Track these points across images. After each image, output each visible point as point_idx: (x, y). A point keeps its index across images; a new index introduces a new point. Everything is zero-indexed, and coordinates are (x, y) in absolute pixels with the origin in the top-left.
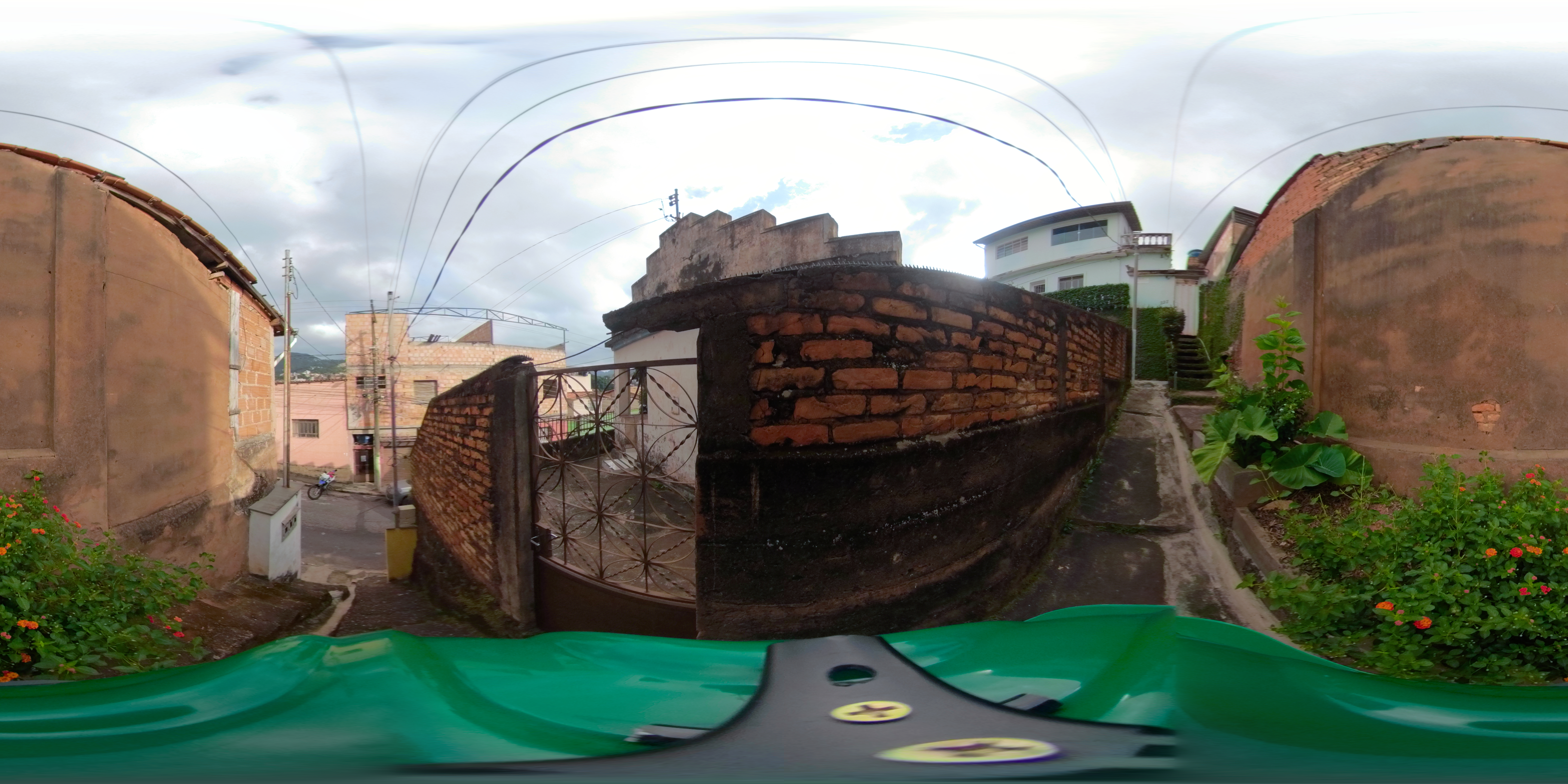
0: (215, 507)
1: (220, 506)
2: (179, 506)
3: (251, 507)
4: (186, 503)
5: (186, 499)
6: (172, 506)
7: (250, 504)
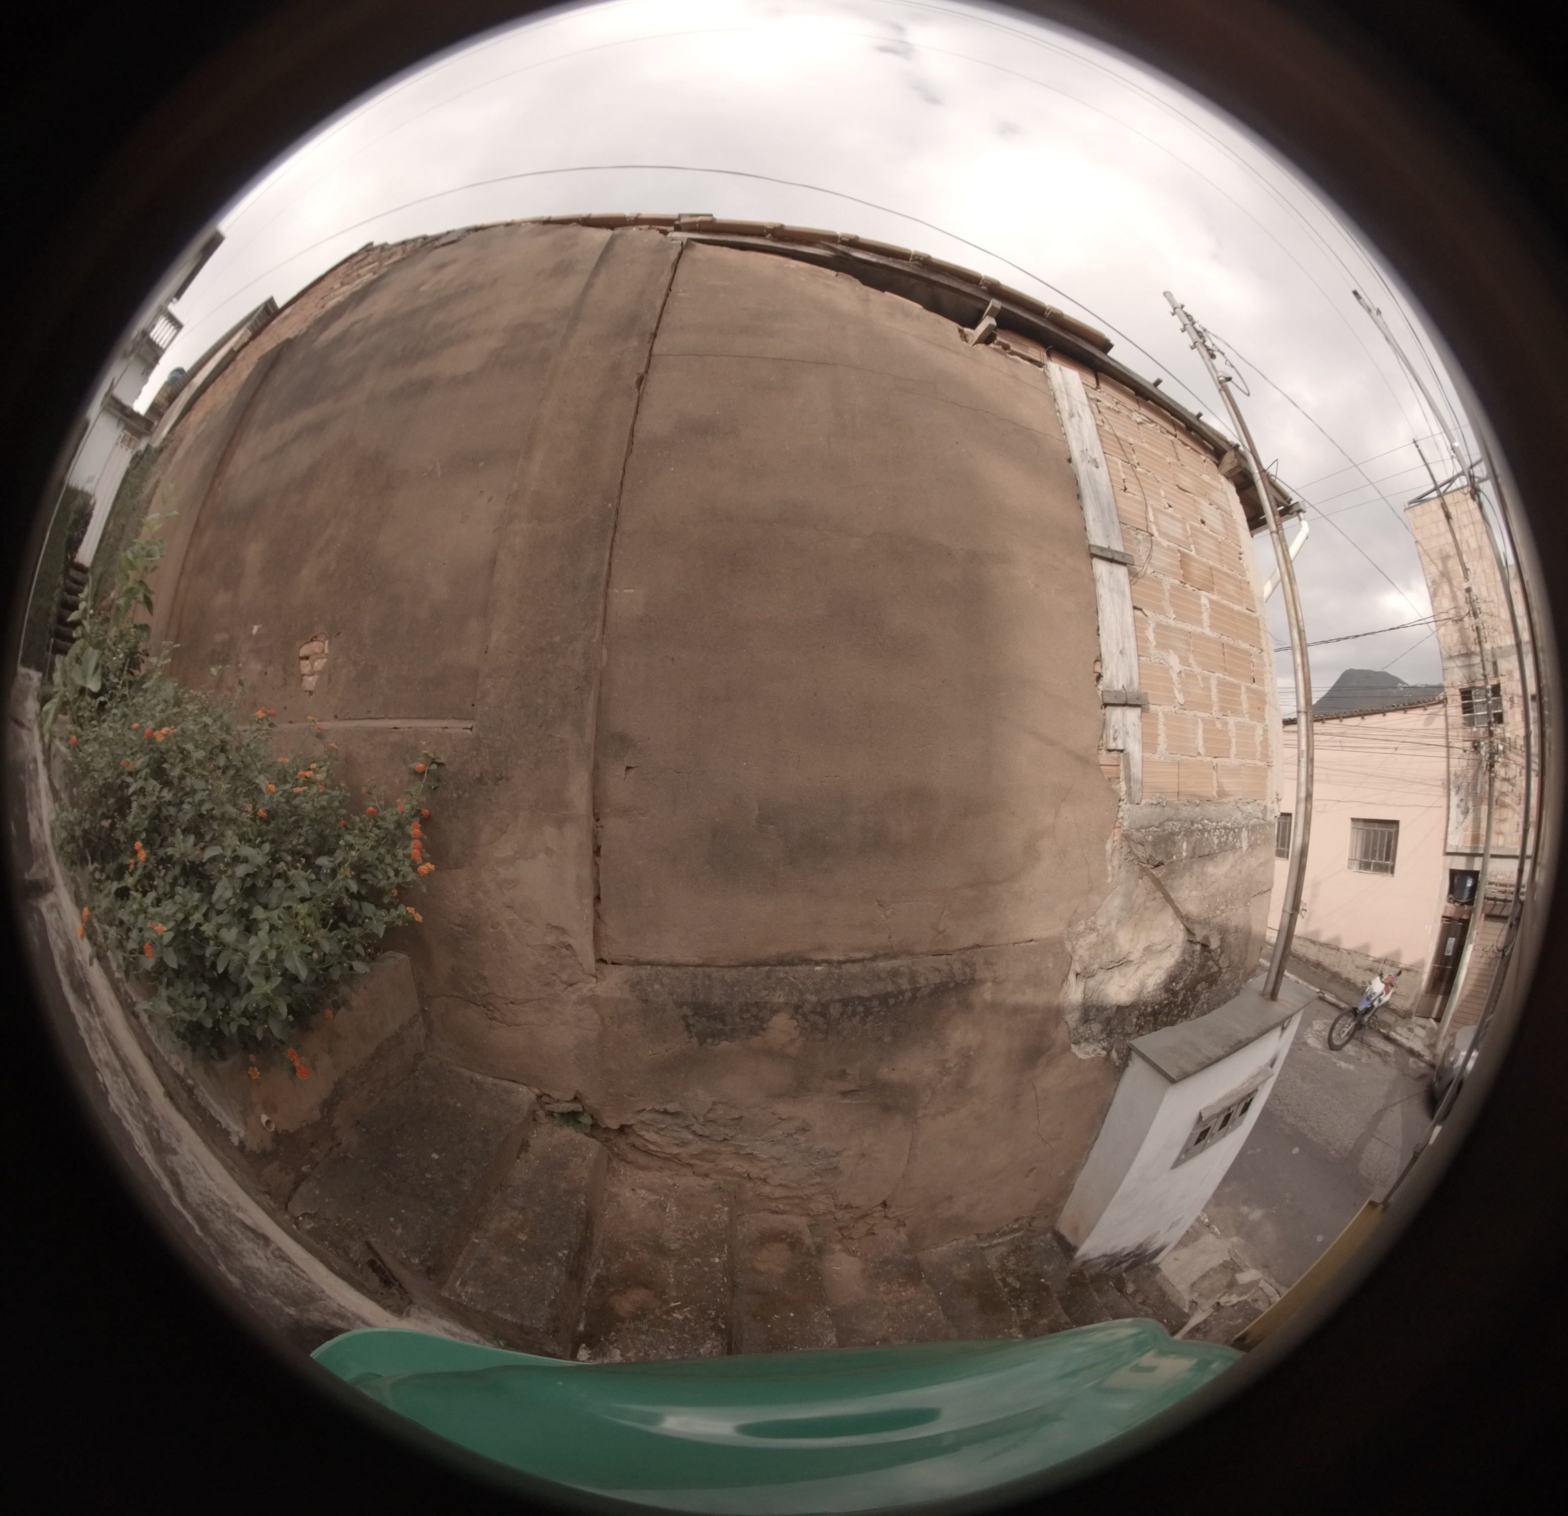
0: (994, 1007)
1: (1017, 1010)
2: (855, 969)
3: (1137, 1043)
4: (883, 965)
5: (888, 956)
6: (829, 962)
7: (1140, 1030)
